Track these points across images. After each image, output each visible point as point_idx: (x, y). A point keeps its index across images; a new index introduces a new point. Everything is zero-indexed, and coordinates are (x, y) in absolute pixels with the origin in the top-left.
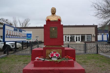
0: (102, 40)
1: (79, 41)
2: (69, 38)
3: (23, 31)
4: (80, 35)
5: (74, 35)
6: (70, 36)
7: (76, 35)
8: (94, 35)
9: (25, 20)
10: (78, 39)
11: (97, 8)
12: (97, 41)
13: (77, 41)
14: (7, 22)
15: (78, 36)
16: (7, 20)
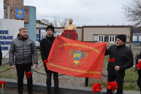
0: (137, 41)
1: (113, 41)
2: (104, 38)
3: (57, 33)
4: (114, 35)
5: (108, 35)
6: (104, 36)
7: (110, 35)
8: (128, 36)
9: (65, 20)
10: (112, 39)
11: (128, 10)
12: (132, 42)
13: (111, 41)
14: (48, 22)
15: (112, 36)
16: (48, 20)
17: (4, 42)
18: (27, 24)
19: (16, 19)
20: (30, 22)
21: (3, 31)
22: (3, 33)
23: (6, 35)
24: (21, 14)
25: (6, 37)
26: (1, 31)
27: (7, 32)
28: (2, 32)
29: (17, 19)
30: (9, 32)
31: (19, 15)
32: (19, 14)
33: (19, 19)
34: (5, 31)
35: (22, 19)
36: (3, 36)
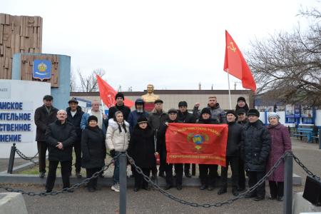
17: (12, 125)
18: (56, 91)
19: (34, 79)
20: (61, 86)
21: (12, 104)
22: (12, 107)
23: (18, 112)
24: (44, 70)
25: (18, 115)
26: (8, 103)
27: (19, 106)
28: (9, 106)
29: (36, 80)
30: (24, 106)
31: (39, 72)
32: (40, 70)
33: (39, 80)
34: (17, 103)
35: (45, 80)
36: (13, 114)
